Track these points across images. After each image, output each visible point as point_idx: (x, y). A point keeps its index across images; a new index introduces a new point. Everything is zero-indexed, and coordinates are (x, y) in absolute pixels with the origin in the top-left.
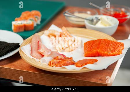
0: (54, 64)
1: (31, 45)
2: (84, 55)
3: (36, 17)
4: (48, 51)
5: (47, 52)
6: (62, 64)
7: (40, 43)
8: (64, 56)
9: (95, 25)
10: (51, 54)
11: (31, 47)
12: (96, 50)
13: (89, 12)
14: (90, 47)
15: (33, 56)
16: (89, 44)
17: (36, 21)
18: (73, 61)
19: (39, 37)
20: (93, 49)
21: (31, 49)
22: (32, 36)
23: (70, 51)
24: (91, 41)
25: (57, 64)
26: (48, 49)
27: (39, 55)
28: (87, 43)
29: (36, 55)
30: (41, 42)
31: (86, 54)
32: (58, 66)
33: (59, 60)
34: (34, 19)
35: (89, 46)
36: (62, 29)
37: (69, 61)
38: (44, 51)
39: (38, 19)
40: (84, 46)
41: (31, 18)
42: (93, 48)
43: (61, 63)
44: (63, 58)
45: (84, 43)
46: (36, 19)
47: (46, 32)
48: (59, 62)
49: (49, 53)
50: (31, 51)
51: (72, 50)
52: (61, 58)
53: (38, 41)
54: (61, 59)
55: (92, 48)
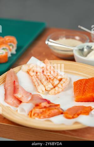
0: (36, 115)
1: (5, 86)
2: (74, 99)
3: (10, 45)
4: (27, 95)
5: (26, 97)
6: (47, 115)
7: (16, 83)
8: (49, 102)
9: (86, 56)
10: (31, 100)
11: (5, 89)
12: (91, 94)
13: (77, 38)
14: (82, 88)
15: (8, 103)
16: (81, 84)
17: (10, 50)
18: (61, 110)
19: (15, 74)
20: (86, 92)
21: (5, 92)
22: (6, 72)
23: (55, 94)
24: (83, 79)
25: (40, 114)
26: (27, 93)
27: (15, 101)
28: (77, 82)
29: (11, 102)
30: (18, 83)
31: (77, 99)
32: (42, 117)
33: (42, 108)
34: (7, 48)
35: (80, 86)
36: (44, 62)
37: (56, 111)
38: (23, 96)
39: (13, 47)
40: (73, 86)
41: (4, 47)
42: (87, 90)
43: (46, 112)
44: (48, 105)
45: (74, 82)
46: (11, 47)
47: (24, 67)
48: (43, 111)
49: (29, 99)
50: (5, 94)
51: (59, 92)
52: (45, 105)
53: (14, 81)
54: (45, 107)
55: (85, 90)
